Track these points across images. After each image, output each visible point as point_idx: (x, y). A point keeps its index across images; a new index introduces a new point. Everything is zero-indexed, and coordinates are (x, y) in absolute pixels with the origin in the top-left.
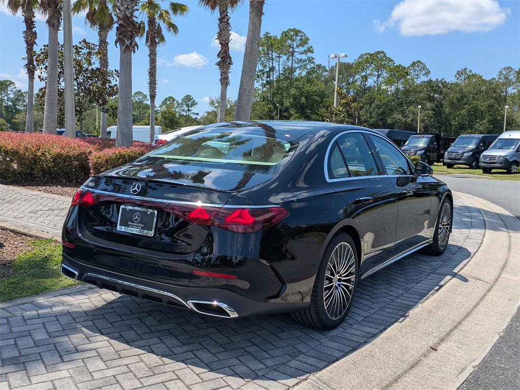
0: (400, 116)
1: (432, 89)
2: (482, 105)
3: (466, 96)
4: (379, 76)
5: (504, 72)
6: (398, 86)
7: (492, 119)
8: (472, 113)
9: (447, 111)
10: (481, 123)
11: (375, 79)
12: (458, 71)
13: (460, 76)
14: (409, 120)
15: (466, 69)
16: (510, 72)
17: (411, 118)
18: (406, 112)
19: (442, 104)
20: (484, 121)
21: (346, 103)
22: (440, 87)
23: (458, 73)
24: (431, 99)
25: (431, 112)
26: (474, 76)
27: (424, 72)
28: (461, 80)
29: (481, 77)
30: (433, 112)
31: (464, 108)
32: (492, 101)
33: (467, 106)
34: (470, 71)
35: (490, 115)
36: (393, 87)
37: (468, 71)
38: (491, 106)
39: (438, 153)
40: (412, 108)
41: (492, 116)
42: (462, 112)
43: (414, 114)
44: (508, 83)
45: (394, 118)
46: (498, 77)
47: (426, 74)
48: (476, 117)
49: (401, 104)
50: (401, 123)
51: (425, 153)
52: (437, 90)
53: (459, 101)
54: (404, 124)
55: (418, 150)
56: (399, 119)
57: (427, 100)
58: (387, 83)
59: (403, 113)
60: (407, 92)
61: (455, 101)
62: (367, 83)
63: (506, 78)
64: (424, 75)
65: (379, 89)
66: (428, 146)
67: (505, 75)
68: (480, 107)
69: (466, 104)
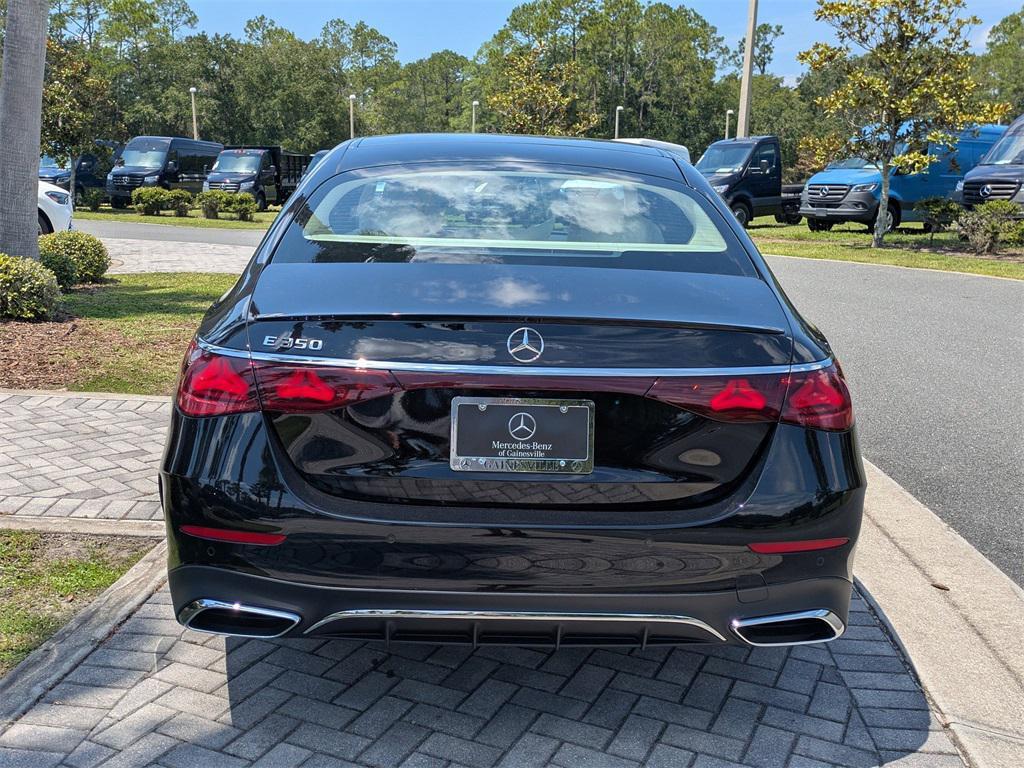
0: (150, 108)
1: (210, 55)
2: (307, 92)
3: (275, 73)
4: (90, 18)
5: (331, 29)
6: (136, 44)
7: (325, 118)
8: (291, 106)
9: (242, 99)
10: (307, 125)
11: (82, 23)
12: (250, 21)
13: (254, 30)
14: (169, 116)
15: (263, 17)
16: (342, 29)
17: (172, 114)
18: (160, 101)
19: (232, 86)
20: (314, 123)
21: (73, 77)
22: (223, 51)
23: (249, 25)
24: (209, 75)
25: (213, 102)
26: (281, 32)
27: (184, 18)
28: (258, 39)
29: (291, 36)
30: (218, 102)
31: (274, 95)
32: (322, 83)
33: (280, 91)
34: (272, 23)
35: (320, 111)
36: (125, 46)
37: (268, 21)
38: (320, 93)
39: (277, 187)
40: (172, 91)
41: (324, 112)
42: (272, 103)
43: (179, 104)
44: (342, 51)
45: (137, 112)
46: (322, 38)
47: (189, 21)
48: (296, 113)
49: (147, 81)
50: (154, 122)
51: (255, 187)
52: (219, 57)
53: (264, 82)
54: (160, 124)
55: (243, 182)
56: (149, 113)
57: (201, 77)
58: (112, 36)
59: (154, 100)
60: (156, 57)
61: (255, 80)
62: (64, 32)
63: (337, 41)
64: (185, 23)
65: (96, 48)
66: (260, 174)
67: (335, 35)
68: (302, 94)
69: (277, 88)
